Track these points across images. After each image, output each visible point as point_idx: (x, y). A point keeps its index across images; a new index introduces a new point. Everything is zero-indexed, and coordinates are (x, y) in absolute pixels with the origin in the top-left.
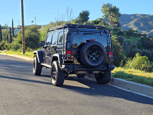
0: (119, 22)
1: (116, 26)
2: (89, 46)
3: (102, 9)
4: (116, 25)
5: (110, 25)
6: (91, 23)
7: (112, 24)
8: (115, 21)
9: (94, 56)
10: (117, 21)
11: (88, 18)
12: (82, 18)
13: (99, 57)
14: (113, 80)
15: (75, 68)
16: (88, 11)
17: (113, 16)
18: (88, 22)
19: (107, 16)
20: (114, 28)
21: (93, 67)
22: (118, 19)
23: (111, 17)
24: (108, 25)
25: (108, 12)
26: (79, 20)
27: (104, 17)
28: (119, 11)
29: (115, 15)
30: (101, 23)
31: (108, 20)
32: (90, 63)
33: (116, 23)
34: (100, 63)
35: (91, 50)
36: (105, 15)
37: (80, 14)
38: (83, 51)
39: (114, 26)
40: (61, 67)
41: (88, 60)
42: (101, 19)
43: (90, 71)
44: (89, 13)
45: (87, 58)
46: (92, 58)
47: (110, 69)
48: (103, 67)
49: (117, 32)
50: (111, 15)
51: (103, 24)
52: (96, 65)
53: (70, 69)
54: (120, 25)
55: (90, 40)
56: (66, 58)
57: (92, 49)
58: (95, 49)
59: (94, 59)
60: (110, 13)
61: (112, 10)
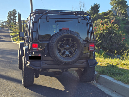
0: (126, 13)
1: (124, 17)
2: (60, 37)
3: (111, 2)
4: (124, 15)
5: (119, 16)
6: (101, 14)
7: (120, 15)
8: (123, 12)
9: (67, 49)
10: (125, 12)
11: (99, 11)
12: (93, 11)
13: (75, 51)
14: (98, 77)
15: (42, 66)
16: (98, 4)
17: (121, 8)
18: (98, 14)
19: (116, 8)
20: (122, 18)
21: (66, 64)
22: (126, 11)
23: (119, 8)
24: (117, 15)
25: (116, 5)
26: (90, 13)
27: (113, 9)
28: (126, 3)
29: (123, 7)
30: (110, 14)
31: (116, 12)
32: (61, 59)
33: (124, 14)
34: (75, 58)
35: (62, 42)
36: (114, 7)
37: (91, 7)
38: (52, 43)
39: (123, 17)
40: (27, 63)
41: (59, 55)
42: (110, 11)
43: (64, 68)
44: (100, 6)
45: (57, 53)
46: (64, 52)
47: (90, 65)
48: (82, 63)
49: (124, 22)
50: (119, 7)
51: (112, 15)
52: (70, 60)
53: (36, 67)
54: (128, 16)
55: (63, 29)
56: (32, 53)
57: (64, 40)
58: (68, 40)
59: (67, 53)
60: (118, 5)
61: (120, 2)
